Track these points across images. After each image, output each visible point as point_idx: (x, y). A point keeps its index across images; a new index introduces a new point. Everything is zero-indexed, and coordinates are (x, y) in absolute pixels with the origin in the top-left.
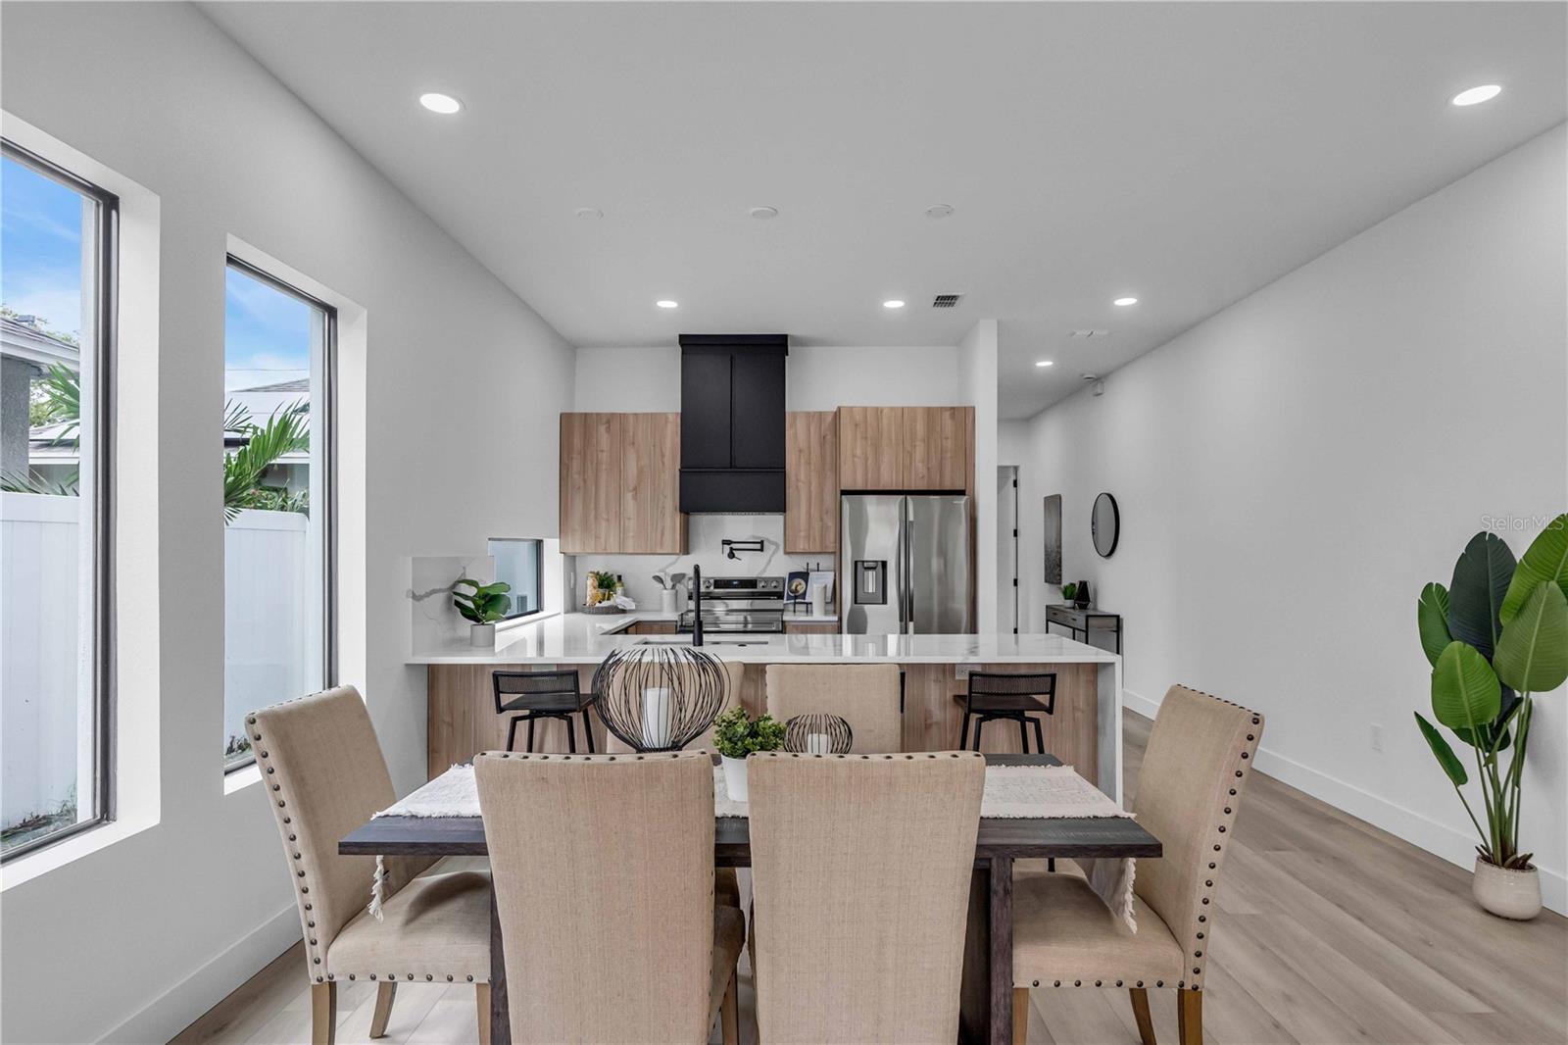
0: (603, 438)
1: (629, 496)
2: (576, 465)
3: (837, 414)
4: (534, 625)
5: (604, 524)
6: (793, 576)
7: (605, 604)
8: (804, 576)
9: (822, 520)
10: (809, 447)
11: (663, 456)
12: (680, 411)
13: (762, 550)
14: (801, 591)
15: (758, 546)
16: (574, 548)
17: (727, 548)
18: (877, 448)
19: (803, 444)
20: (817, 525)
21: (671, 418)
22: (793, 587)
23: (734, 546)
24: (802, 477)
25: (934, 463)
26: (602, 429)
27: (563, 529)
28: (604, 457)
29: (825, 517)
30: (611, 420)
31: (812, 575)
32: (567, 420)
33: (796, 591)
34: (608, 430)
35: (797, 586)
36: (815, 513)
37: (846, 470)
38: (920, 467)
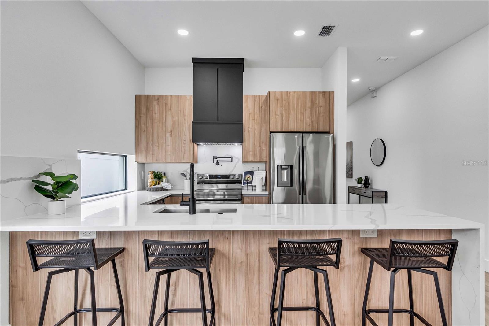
0: (156, 107)
1: (168, 135)
2: (143, 120)
3: (268, 97)
4: (123, 196)
5: (156, 148)
6: (246, 173)
7: (157, 186)
8: (252, 173)
9: (260, 146)
10: (254, 111)
11: (185, 116)
12: (192, 94)
13: (232, 161)
14: (250, 180)
15: (230, 159)
16: (142, 160)
17: (215, 160)
18: (287, 111)
19: (251, 110)
20: (258, 149)
21: (188, 98)
22: (246, 179)
23: (219, 159)
24: (251, 126)
25: (315, 118)
26: (155, 103)
27: (137, 150)
28: (156, 116)
29: (261, 145)
30: (159, 98)
31: (255, 173)
32: (138, 99)
33: (248, 180)
34: (158, 104)
35: (248, 178)
36: (257, 144)
37: (273, 121)
38: (308, 120)
